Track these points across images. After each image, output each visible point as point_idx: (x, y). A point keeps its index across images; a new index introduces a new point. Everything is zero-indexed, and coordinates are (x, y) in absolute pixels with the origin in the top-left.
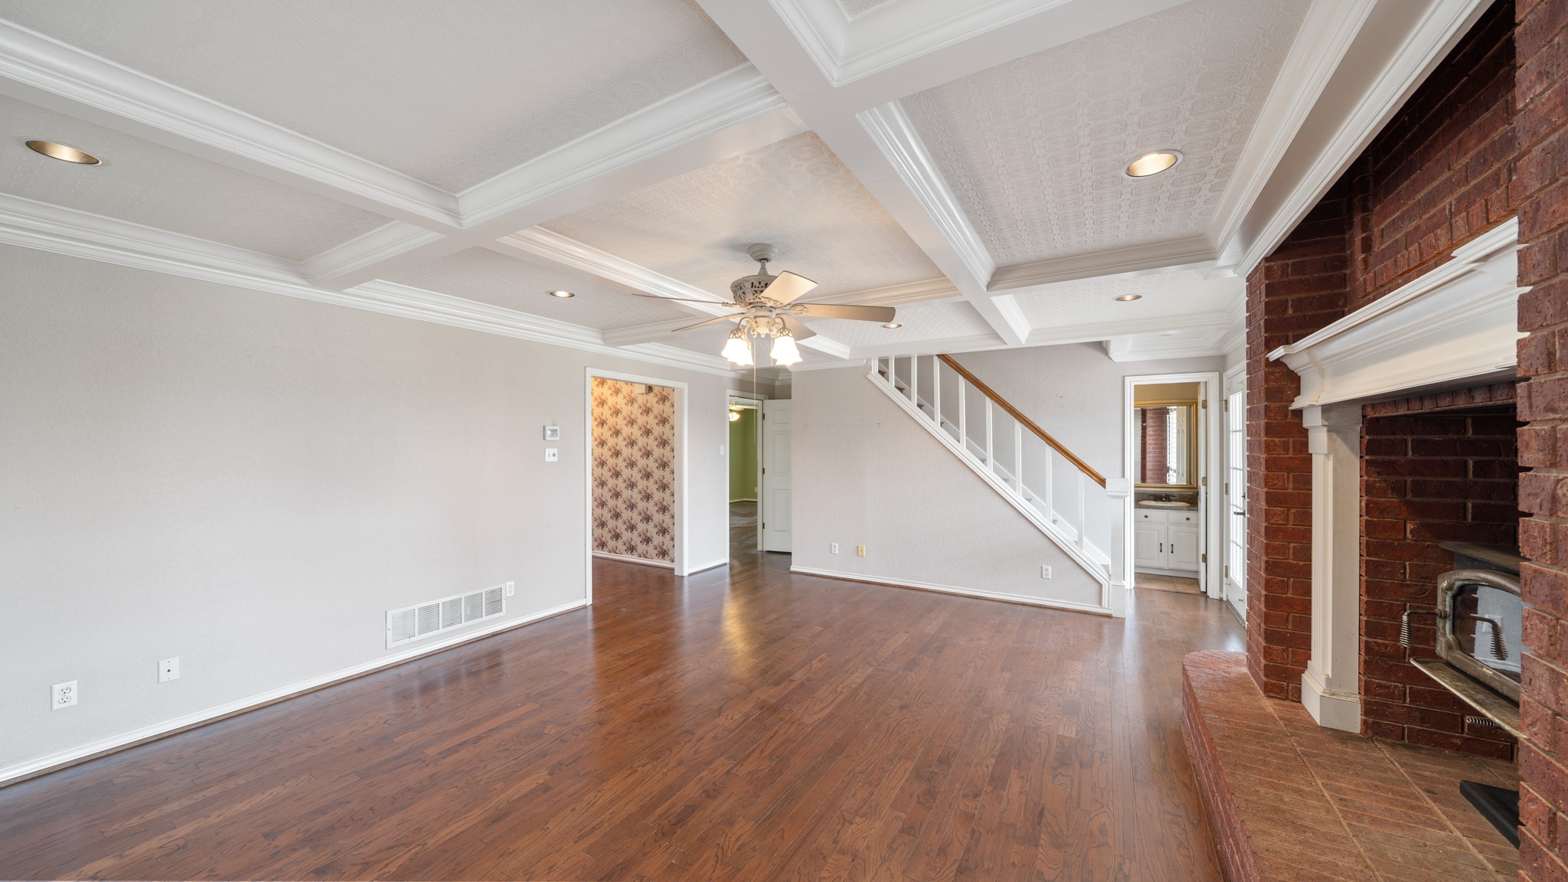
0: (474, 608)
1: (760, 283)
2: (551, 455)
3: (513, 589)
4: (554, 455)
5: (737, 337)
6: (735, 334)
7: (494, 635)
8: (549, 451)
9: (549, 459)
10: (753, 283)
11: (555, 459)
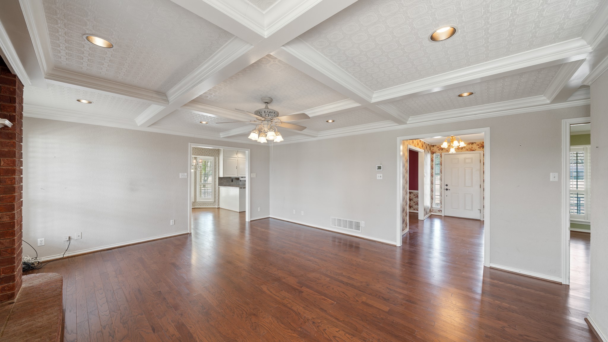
0: (351, 225)
1: (268, 111)
2: (379, 176)
3: (364, 224)
4: (381, 177)
5: (271, 131)
6: (270, 130)
7: (356, 237)
8: (378, 175)
9: (378, 178)
10: (265, 111)
11: (382, 178)
